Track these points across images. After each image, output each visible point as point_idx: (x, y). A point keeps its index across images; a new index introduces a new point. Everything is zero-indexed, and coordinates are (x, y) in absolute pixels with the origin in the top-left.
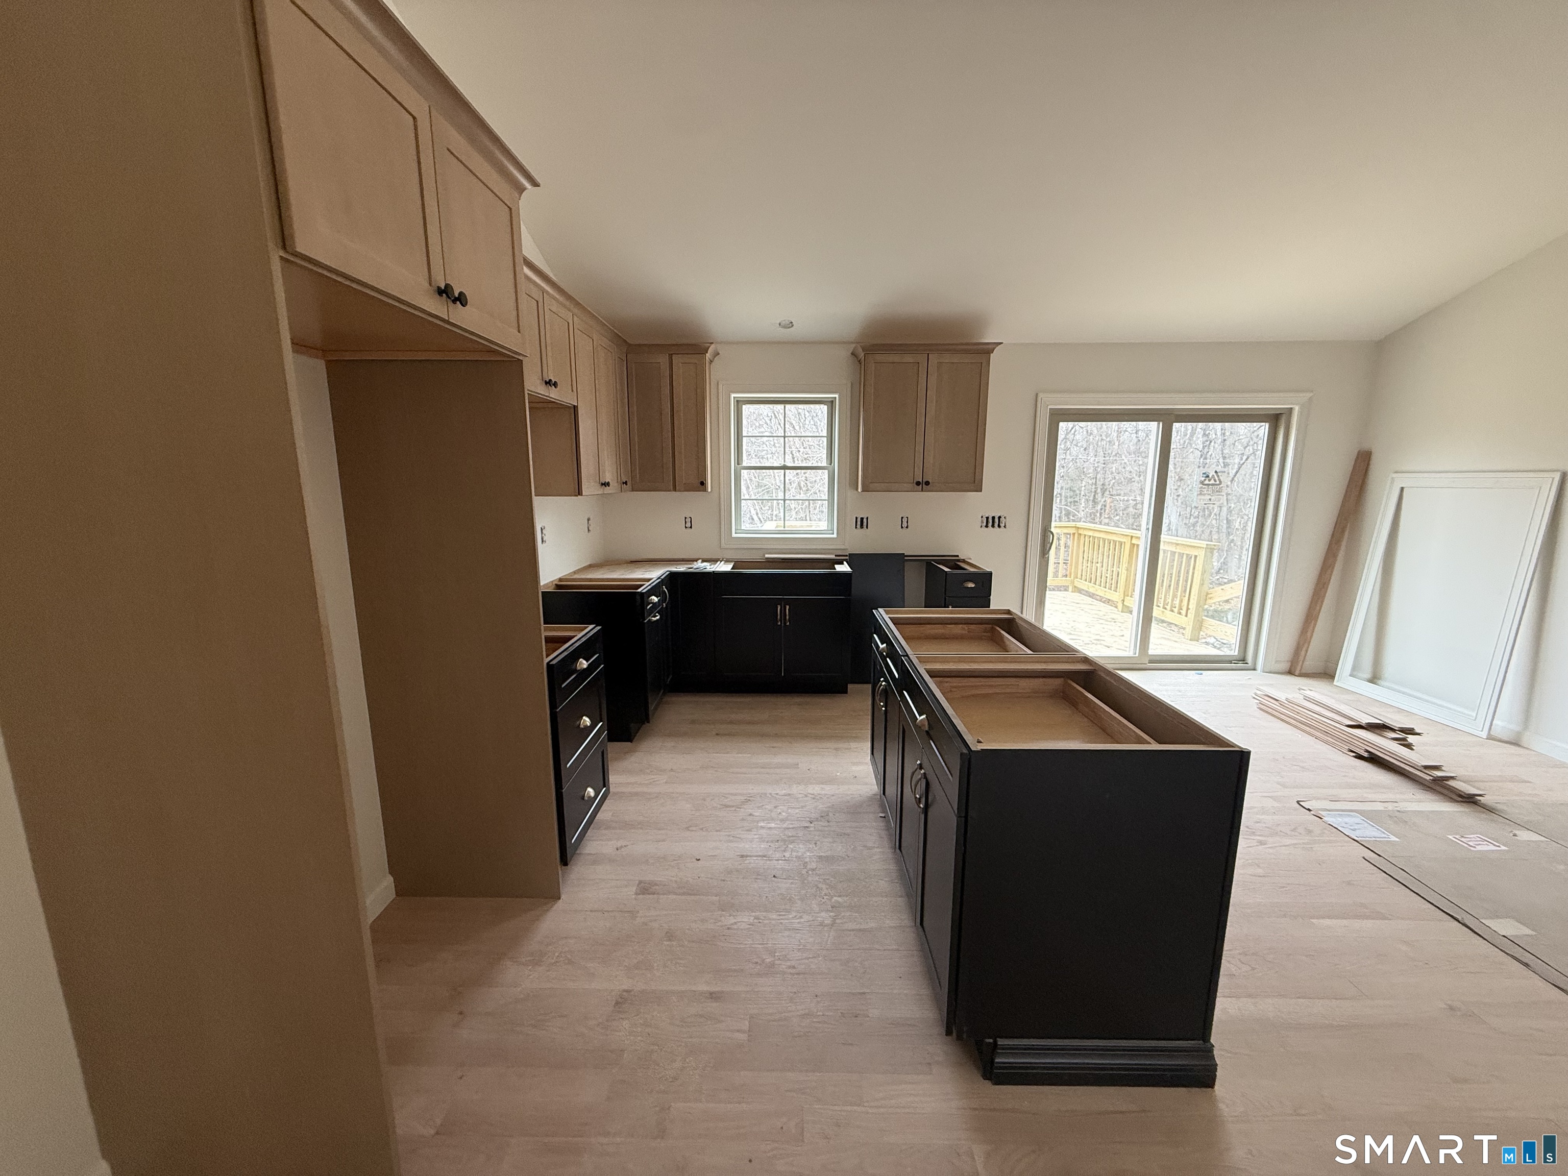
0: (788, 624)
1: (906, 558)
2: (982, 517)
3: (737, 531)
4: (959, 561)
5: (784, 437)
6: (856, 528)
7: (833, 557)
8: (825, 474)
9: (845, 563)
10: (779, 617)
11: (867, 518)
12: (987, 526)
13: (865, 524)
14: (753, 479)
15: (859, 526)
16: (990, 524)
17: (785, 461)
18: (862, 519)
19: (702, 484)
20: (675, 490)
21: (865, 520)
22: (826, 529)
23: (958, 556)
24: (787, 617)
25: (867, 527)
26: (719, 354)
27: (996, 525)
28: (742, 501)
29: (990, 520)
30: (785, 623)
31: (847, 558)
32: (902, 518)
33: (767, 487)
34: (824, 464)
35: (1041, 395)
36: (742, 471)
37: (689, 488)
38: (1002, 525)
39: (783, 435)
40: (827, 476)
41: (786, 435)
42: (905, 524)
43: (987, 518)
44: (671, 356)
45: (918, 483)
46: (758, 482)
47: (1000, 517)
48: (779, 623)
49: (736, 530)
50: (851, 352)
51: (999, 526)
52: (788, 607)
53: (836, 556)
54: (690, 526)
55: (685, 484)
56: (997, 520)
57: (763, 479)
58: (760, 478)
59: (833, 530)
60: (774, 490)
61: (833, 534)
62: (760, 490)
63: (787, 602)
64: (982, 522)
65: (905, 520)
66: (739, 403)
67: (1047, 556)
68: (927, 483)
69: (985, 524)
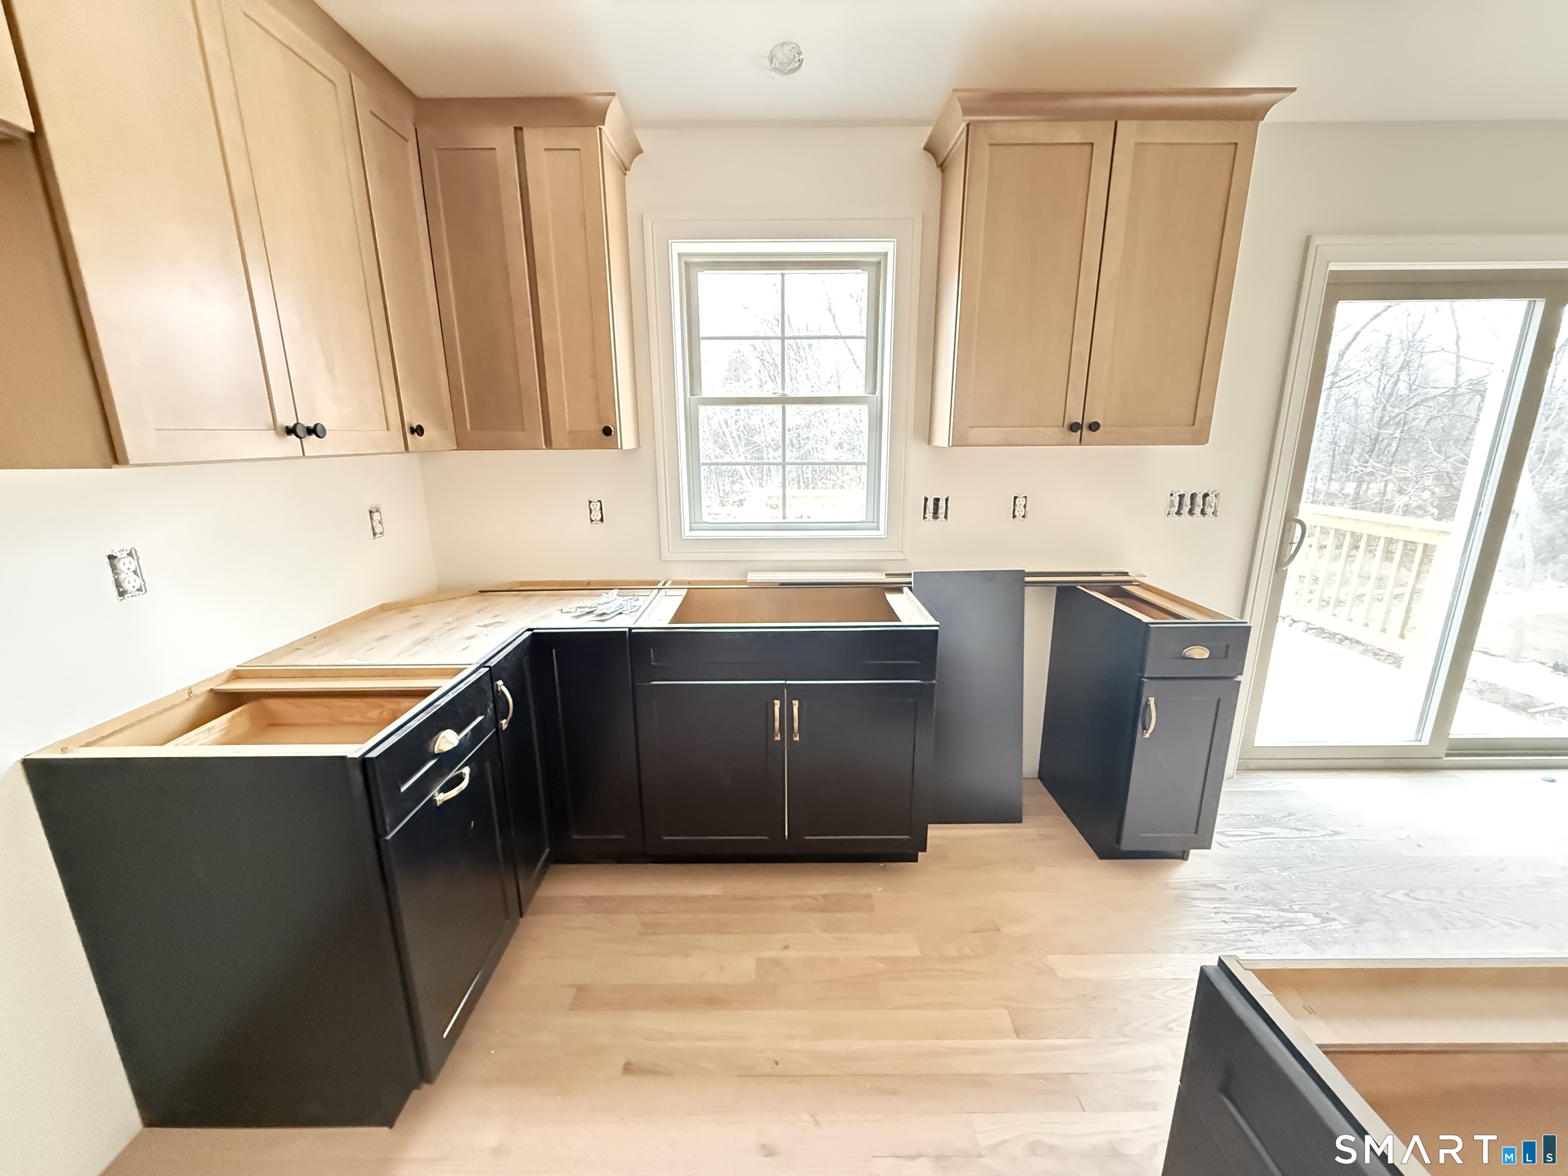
0: (797, 739)
1: (1027, 579)
2: (1172, 495)
3: (694, 525)
4: (1129, 583)
5: (783, 339)
6: (925, 518)
7: (880, 577)
8: (862, 413)
9: (906, 589)
10: (777, 724)
11: (947, 500)
12: (1178, 513)
13: (942, 511)
14: (742, 436)
15: (929, 515)
16: (1186, 510)
17: (783, 389)
18: (937, 501)
19: (607, 431)
20: (549, 444)
21: (942, 503)
22: (864, 519)
23: (1126, 574)
24: (796, 725)
25: (946, 517)
26: (640, 151)
27: (1198, 510)
28: (702, 468)
29: (1187, 500)
30: (791, 737)
31: (911, 579)
32: (1016, 498)
33: (757, 444)
34: (860, 392)
35: (1317, 241)
36: (702, 409)
37: (578, 442)
38: (1209, 510)
39: (780, 335)
40: (865, 417)
41: (786, 335)
42: (1020, 511)
43: (1181, 497)
44: (518, 130)
45: (1074, 427)
46: (748, 440)
47: (1206, 495)
48: (778, 738)
49: (691, 523)
50: (923, 145)
51: (1203, 512)
52: (796, 703)
53: (886, 575)
54: (599, 517)
55: (570, 432)
56: (1199, 500)
57: (752, 437)
58: (750, 435)
59: (878, 522)
60: (764, 448)
61: (878, 529)
62: (750, 448)
63: (795, 692)
64: (1172, 505)
65: (1020, 502)
66: (690, 266)
67: (1285, 569)
68: (1094, 427)
69: (1176, 509)
